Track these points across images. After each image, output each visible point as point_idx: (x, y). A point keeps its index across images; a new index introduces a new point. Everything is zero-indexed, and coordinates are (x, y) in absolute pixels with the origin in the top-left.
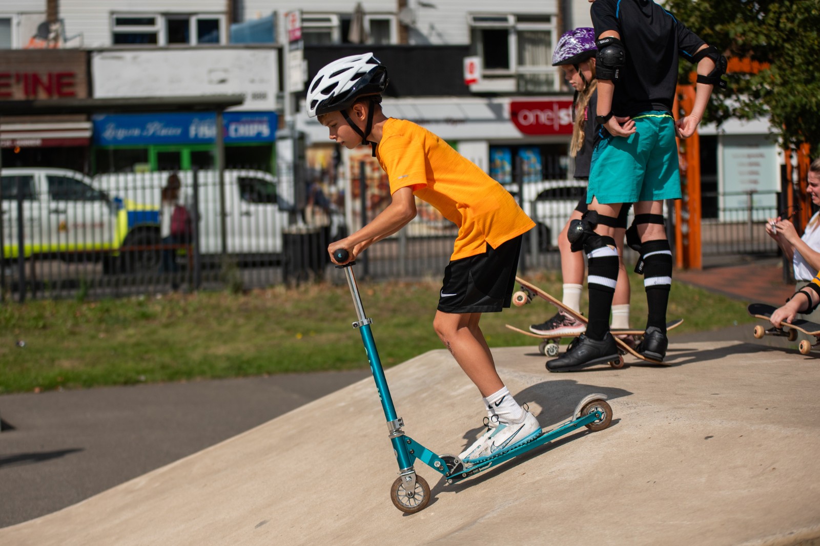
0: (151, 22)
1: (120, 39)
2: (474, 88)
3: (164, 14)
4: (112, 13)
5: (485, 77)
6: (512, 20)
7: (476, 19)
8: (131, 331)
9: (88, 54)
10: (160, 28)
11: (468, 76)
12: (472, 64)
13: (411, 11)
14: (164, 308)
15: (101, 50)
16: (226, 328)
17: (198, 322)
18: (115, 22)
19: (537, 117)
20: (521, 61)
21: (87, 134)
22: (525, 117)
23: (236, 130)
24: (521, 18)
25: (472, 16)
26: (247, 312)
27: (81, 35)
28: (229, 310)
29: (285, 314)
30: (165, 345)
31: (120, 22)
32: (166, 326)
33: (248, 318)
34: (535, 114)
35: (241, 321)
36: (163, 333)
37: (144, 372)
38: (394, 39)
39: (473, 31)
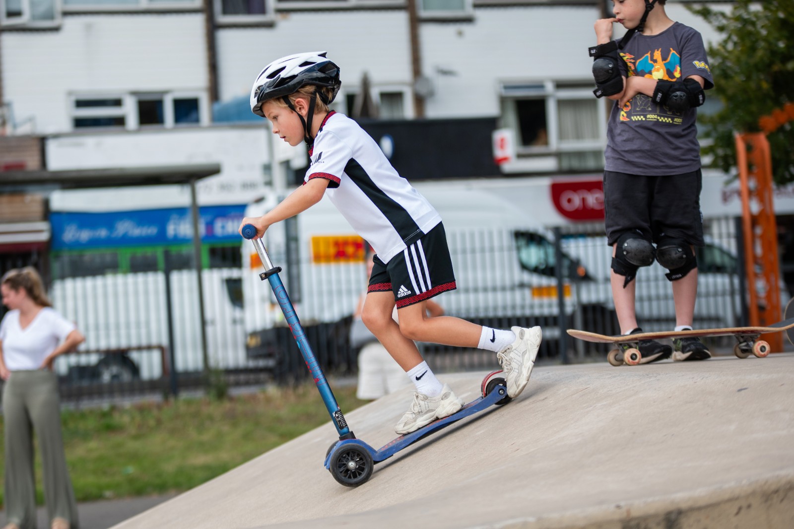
0: (117, 103)
1: (80, 123)
2: (507, 167)
3: (134, 93)
4: (70, 93)
5: (520, 156)
6: (550, 88)
7: (506, 87)
8: (93, 444)
9: (42, 141)
10: (130, 111)
11: (499, 153)
12: (502, 140)
13: (427, 80)
14: (133, 418)
15: (56, 136)
16: (206, 437)
17: (173, 432)
18: (73, 104)
19: (584, 200)
20: (561, 136)
21: (44, 237)
22: (569, 201)
23: (223, 227)
24: (561, 85)
25: (502, 85)
26: (232, 418)
27: (31, 119)
28: (211, 418)
29: (279, 420)
30: (134, 457)
31: (80, 104)
32: (136, 437)
33: (235, 425)
34: (581, 197)
35: (226, 428)
36: (132, 445)
37: (108, 487)
38: (409, 112)
39: (503, 101)
